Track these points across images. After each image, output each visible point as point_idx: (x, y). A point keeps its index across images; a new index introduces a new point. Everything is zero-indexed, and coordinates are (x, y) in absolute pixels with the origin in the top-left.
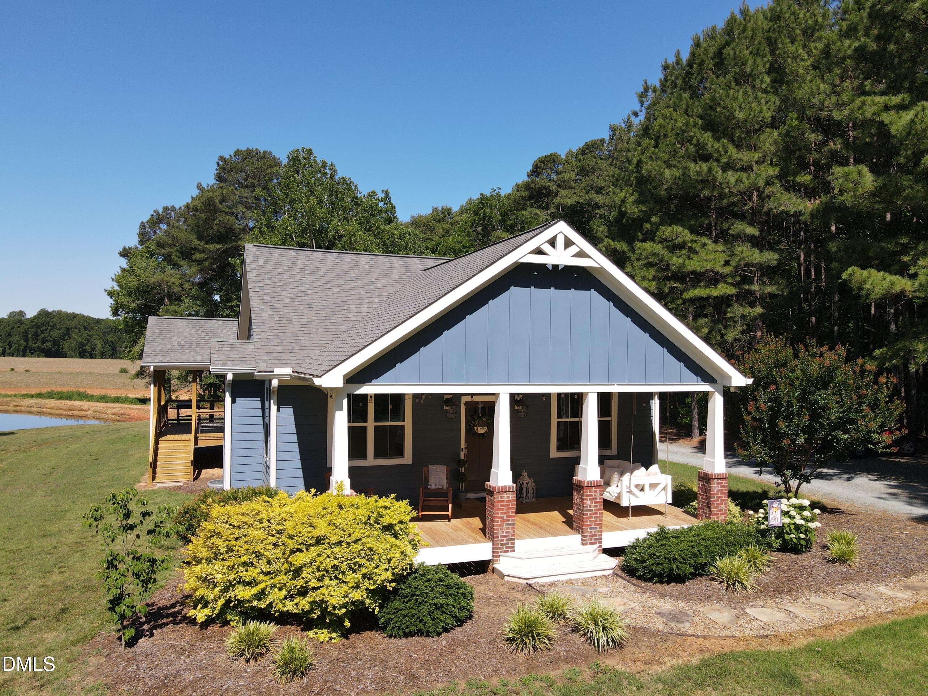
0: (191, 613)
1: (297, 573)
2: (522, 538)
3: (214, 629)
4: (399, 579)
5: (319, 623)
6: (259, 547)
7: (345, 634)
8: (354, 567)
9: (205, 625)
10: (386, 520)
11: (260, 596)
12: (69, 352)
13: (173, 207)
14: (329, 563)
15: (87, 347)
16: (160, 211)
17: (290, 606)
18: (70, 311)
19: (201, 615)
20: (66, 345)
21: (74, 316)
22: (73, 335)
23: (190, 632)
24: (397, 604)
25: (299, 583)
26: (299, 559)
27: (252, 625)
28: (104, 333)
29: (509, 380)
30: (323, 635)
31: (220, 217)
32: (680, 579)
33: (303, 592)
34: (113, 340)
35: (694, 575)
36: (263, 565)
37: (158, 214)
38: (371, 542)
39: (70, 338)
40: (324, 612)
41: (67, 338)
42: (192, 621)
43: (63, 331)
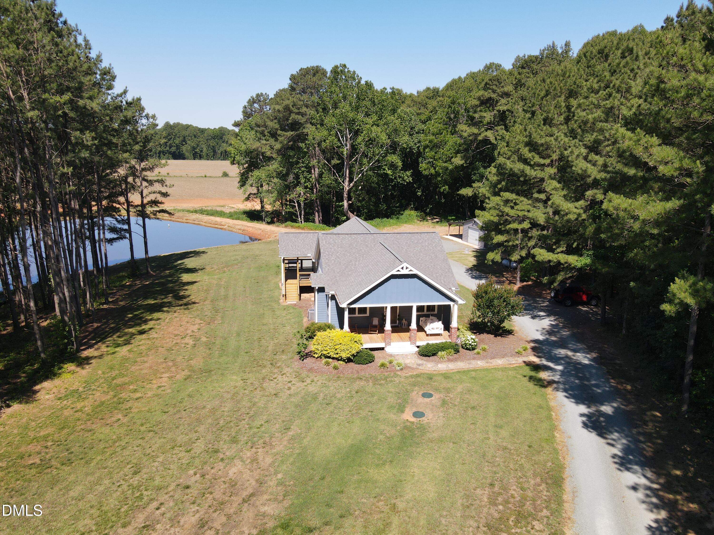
0: (314, 355)
1: (336, 350)
2: (393, 342)
3: (319, 359)
4: (357, 353)
5: (341, 360)
6: (328, 343)
7: (346, 363)
8: (348, 350)
9: (317, 358)
10: (355, 340)
11: (328, 353)
12: (187, 154)
13: (262, 94)
14: (342, 349)
15: (197, 150)
16: (255, 96)
17: (335, 356)
18: (185, 123)
19: (316, 356)
20: (185, 149)
21: (188, 127)
22: (188, 142)
23: (314, 359)
24: (357, 358)
25: (336, 352)
26: (337, 347)
27: (327, 359)
28: (207, 140)
29: (390, 303)
30: (341, 362)
31: (293, 116)
32: (429, 356)
33: (337, 354)
34: (213, 145)
35: (433, 355)
36: (329, 347)
37: (253, 99)
38: (351, 345)
39: (186, 144)
40: (342, 358)
41: (184, 143)
42: (314, 357)
43: (181, 138)
